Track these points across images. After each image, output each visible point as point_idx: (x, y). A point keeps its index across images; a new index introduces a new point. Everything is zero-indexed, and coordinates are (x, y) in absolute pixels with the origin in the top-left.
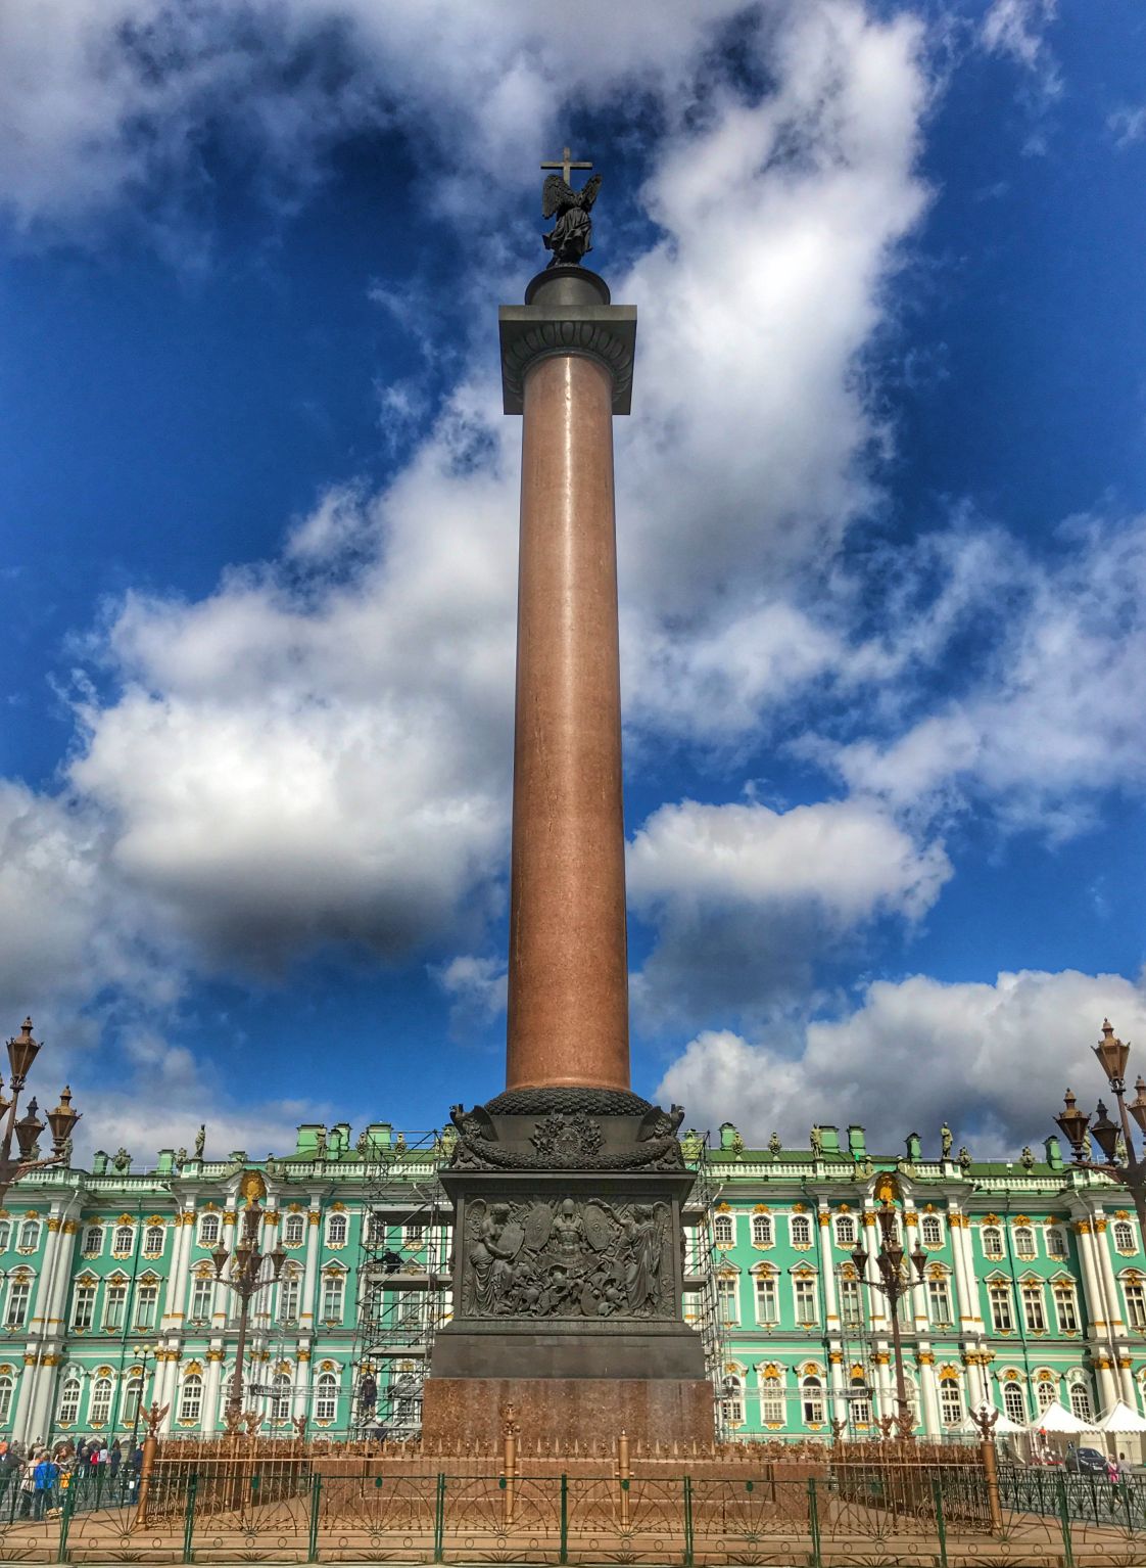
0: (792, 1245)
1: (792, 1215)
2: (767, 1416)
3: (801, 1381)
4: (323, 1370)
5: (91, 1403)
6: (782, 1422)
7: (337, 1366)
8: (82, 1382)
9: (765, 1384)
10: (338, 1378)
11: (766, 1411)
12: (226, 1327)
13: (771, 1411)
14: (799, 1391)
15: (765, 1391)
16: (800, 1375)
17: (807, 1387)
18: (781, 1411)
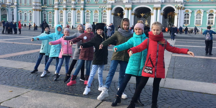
2: (196, 23)
3: (208, 15)
4: (87, 12)
5: (49, 18)
6: (200, 24)
7: (90, 11)
8: (47, 15)
9: (197, 15)
10: (90, 14)
11: (196, 22)
12: (66, 3)
13: (197, 22)
14: (207, 17)
15: (196, 17)
16: (208, 13)
17: (209, 16)
18: (200, 22)
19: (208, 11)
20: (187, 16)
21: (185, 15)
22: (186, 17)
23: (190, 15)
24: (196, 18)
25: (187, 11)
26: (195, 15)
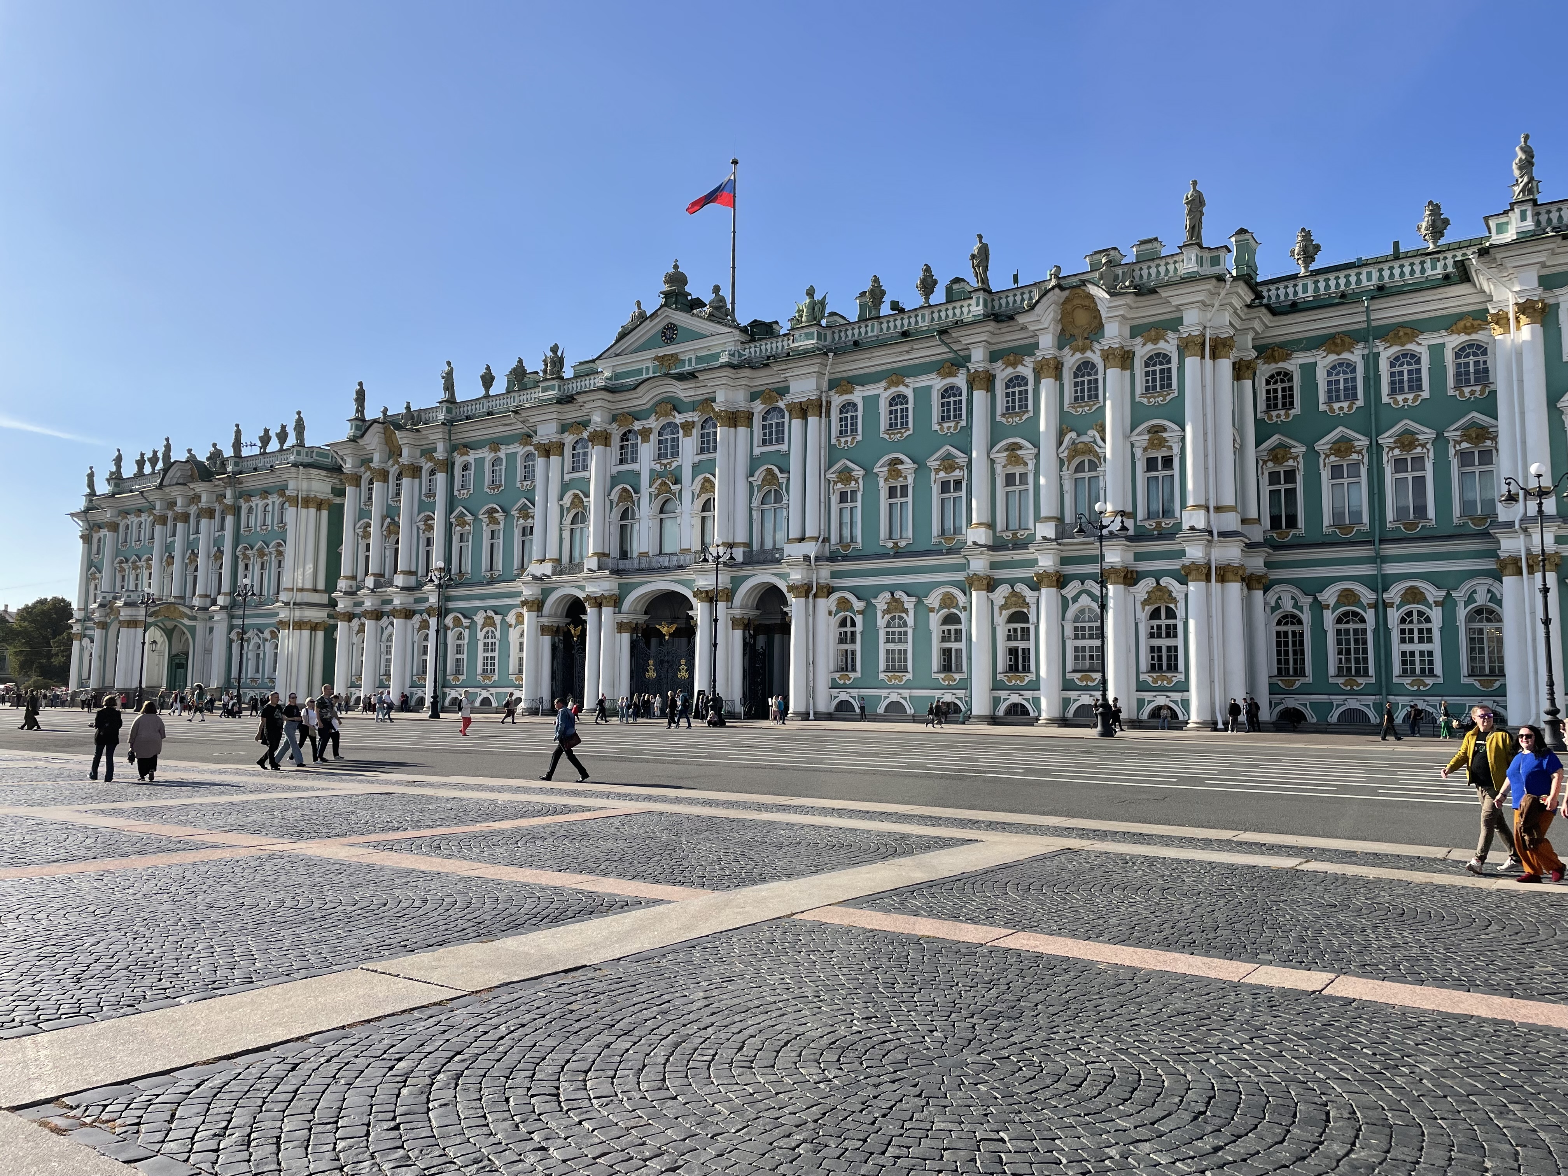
0: (936, 427)
1: (936, 383)
2: (888, 666)
3: (934, 618)
4: (455, 626)
6: (905, 672)
7: (464, 621)
9: (888, 625)
10: (466, 634)
11: (887, 659)
13: (893, 659)
14: (929, 633)
15: (888, 633)
16: (932, 610)
17: (946, 627)
18: (906, 660)
19: (933, 600)
20: (849, 629)
21: (843, 623)
22: (846, 633)
23: (859, 619)
24: (888, 641)
25: (844, 604)
26: (881, 622)
